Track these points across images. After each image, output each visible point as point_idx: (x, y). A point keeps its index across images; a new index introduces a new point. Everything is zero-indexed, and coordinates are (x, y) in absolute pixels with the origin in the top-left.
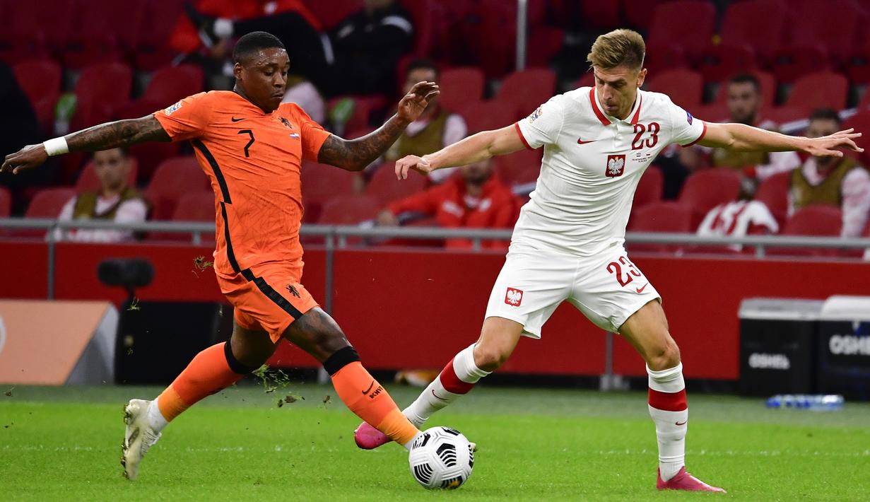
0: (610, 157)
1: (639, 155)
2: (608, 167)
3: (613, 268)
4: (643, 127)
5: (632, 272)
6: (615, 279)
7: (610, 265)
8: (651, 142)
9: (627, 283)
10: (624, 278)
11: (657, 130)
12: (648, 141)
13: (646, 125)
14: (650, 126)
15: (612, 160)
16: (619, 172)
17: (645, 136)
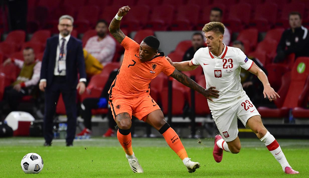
0: (215, 71)
1: (227, 70)
2: (215, 74)
3: (243, 104)
4: (226, 60)
5: (249, 105)
6: (244, 108)
7: (242, 103)
8: (231, 66)
9: (247, 109)
10: (247, 108)
11: (232, 61)
12: (229, 66)
13: (227, 59)
14: (229, 60)
15: (216, 71)
16: (220, 76)
17: (228, 64)
